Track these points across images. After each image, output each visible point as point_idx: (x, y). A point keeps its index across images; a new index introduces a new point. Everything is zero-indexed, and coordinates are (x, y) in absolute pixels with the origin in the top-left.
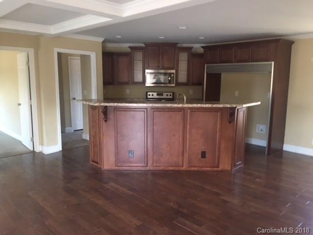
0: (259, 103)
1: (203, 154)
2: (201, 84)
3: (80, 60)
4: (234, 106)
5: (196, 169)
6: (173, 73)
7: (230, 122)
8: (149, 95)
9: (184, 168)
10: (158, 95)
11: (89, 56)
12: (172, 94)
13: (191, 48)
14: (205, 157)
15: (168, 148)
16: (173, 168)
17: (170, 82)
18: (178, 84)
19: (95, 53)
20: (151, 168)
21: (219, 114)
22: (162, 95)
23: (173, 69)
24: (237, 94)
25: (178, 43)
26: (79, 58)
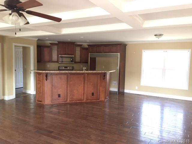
0: (115, 71)
1: (93, 94)
2: (87, 63)
3: (22, 49)
4: (106, 72)
5: (89, 101)
6: (73, 57)
7: (104, 79)
8: (60, 68)
9: (84, 101)
10: (65, 68)
11: (30, 47)
12: (72, 67)
13: (82, 45)
14: (93, 95)
15: (77, 92)
16: (79, 101)
17: (72, 61)
18: (76, 62)
19: (33, 46)
20: (69, 102)
21: (99, 75)
22: (67, 68)
23: (73, 55)
24: (103, 67)
25: (75, 43)
26: (22, 48)
